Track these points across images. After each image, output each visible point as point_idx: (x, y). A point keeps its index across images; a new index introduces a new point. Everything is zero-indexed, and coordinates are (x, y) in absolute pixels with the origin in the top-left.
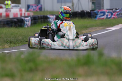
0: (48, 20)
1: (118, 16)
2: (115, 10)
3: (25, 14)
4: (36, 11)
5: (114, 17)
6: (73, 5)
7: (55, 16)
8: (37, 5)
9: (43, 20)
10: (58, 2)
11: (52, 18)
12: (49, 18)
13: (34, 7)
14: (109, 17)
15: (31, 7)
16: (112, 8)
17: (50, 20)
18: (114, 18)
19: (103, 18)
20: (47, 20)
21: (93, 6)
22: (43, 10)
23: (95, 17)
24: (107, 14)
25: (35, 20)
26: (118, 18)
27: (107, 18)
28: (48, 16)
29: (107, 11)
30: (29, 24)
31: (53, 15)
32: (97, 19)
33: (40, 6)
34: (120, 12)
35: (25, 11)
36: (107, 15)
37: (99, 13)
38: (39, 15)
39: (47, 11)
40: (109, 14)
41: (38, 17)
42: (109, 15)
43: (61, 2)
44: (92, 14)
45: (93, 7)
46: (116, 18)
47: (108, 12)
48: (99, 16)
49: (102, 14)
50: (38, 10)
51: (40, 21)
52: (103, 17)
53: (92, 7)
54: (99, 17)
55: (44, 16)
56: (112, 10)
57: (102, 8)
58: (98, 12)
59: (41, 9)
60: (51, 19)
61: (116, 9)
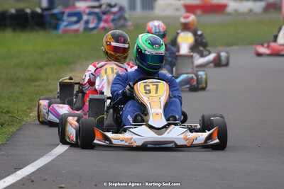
1: (115, 25)
2: (108, 9)
5: (106, 25)
14: (91, 26)
18: (104, 28)
19: (77, 31)
23: (56, 27)
24: (85, 17)
27: (87, 29)
29: (87, 11)
32: (60, 32)
34: (119, 14)
36: (87, 22)
37: (66, 15)
40: (91, 18)
42: (93, 22)
46: (111, 29)
47: (89, 14)
48: (65, 23)
49: (74, 19)
52: (76, 27)
54: (66, 26)
56: (100, 7)
58: (63, 13)
61: (110, 6)
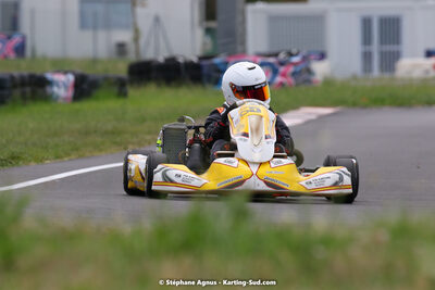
0: (48, 89)
1: (296, 80)
2: (287, 58)
4: (5, 57)
5: (284, 80)
6: (136, 39)
7: (71, 78)
8: (9, 38)
9: (28, 90)
10: (83, 25)
11: (61, 84)
12: (50, 83)
16: (275, 50)
17: (55, 89)
18: (281, 84)
20: (45, 91)
21: (208, 40)
22: (28, 52)
23: (217, 82)
26: (297, 85)
28: (49, 76)
31: (66, 73)
33: (17, 39)
34: (302, 66)
38: (16, 73)
39: (45, 58)
41: (12, 78)
43: (95, 28)
44: (205, 71)
45: (209, 47)
46: (291, 85)
47: (264, 65)
50: (12, 56)
51: (17, 93)
53: (204, 44)
55: (32, 77)
56: (276, 55)
57: (239, 48)
58: (227, 63)
59: (20, 50)
60: (58, 86)
61: (290, 54)
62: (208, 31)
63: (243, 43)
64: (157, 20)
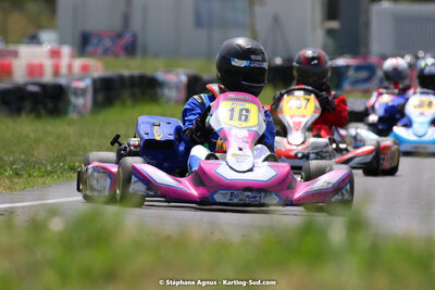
0: (159, 91)
3: (70, 67)
7: (184, 79)
10: (199, 23)
11: (172, 86)
12: (161, 85)
13: (107, 43)
15: (94, 41)
20: (155, 94)
21: (330, 42)
22: (140, 51)
25: (109, 92)
28: (161, 76)
30: (85, 105)
31: (177, 75)
33: (127, 38)
35: (73, 56)
38: (126, 73)
41: (121, 79)
45: (331, 48)
50: (122, 54)
51: (126, 94)
53: (326, 46)
55: (142, 77)
57: (363, 50)
60: (170, 88)
62: (330, 32)
63: (367, 45)
64: (276, 19)
